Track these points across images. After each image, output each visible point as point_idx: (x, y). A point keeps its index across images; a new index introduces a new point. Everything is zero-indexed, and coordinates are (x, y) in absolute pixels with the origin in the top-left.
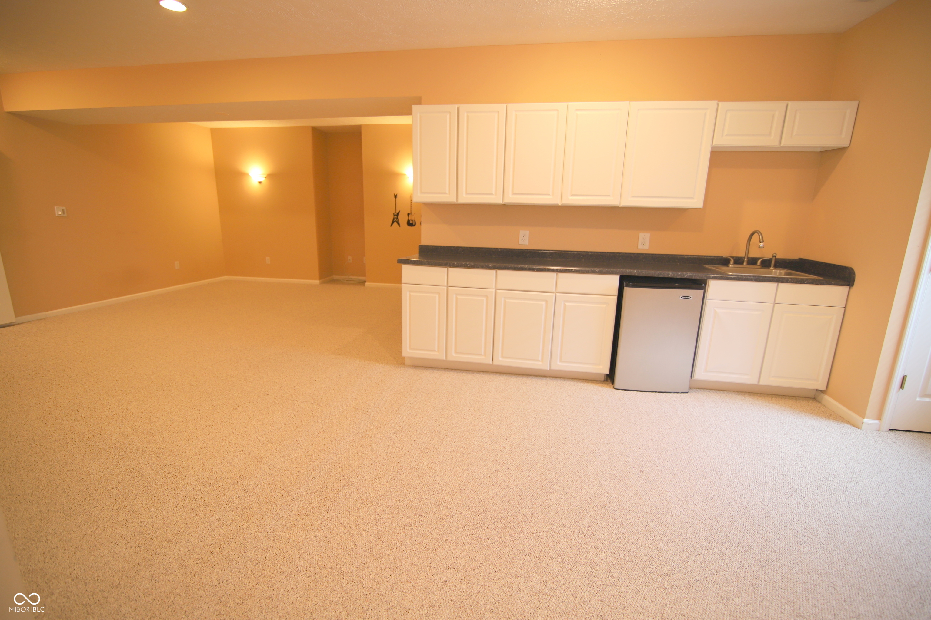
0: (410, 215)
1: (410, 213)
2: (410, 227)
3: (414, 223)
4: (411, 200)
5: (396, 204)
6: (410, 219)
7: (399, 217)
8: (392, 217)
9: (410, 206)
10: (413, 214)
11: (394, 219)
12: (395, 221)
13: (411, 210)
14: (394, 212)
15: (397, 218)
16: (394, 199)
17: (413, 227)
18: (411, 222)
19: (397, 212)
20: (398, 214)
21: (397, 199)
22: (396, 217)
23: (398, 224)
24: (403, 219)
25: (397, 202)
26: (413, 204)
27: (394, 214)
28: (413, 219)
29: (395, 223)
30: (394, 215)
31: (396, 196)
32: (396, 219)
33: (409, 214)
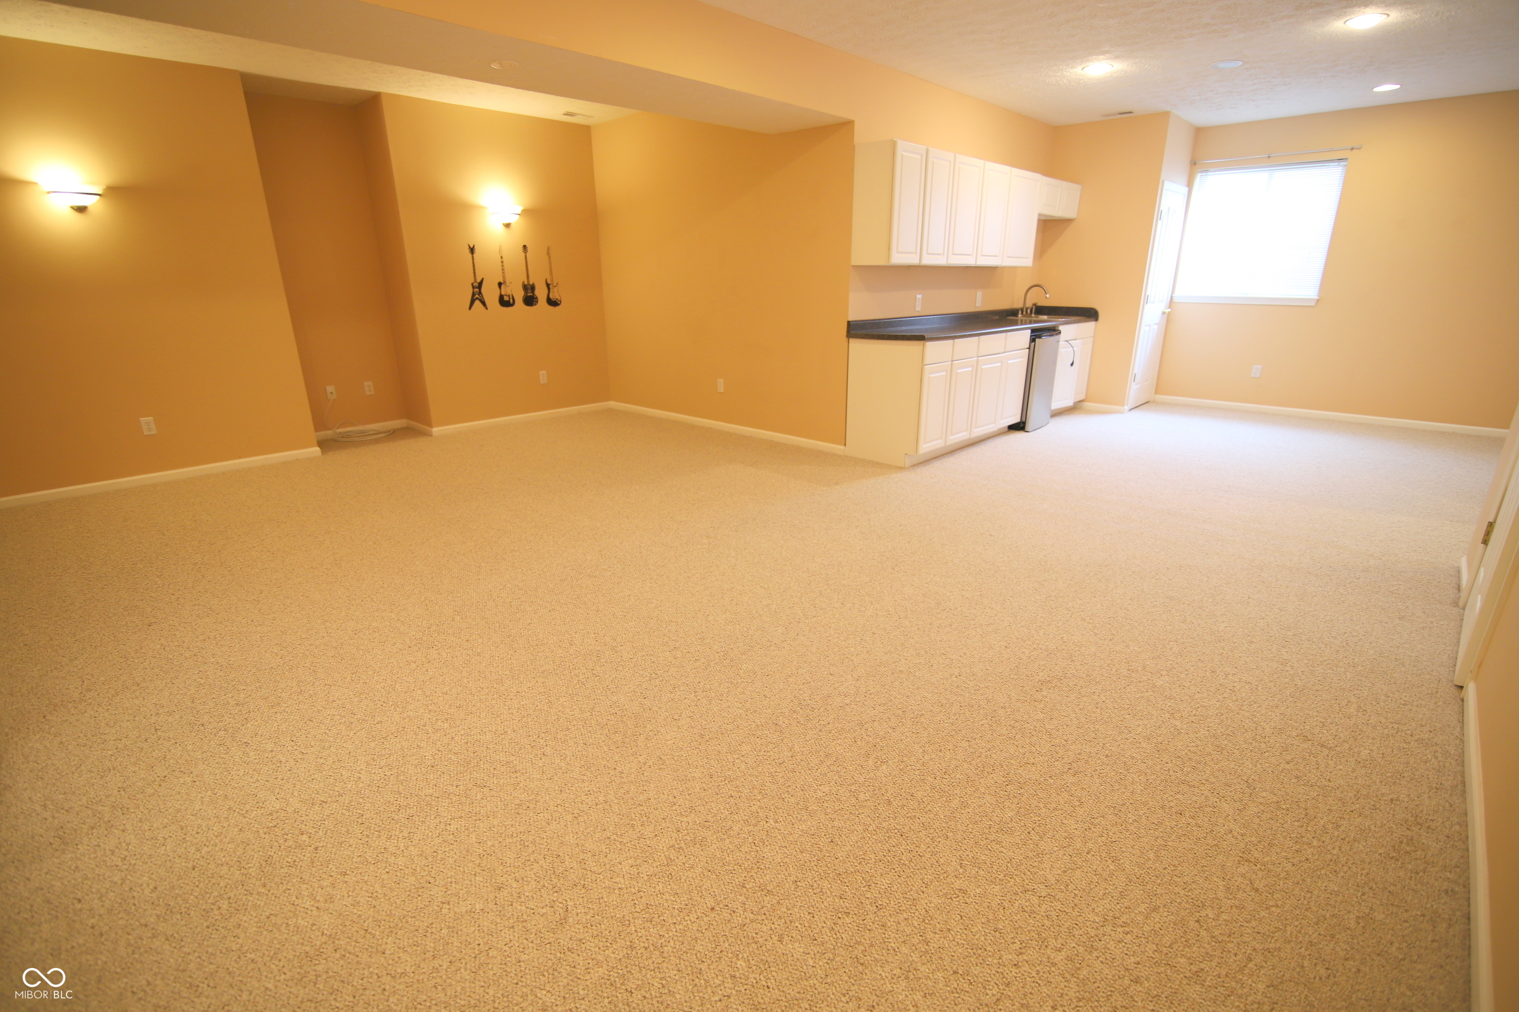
0: (503, 286)
1: (502, 282)
2: (505, 309)
3: (511, 301)
4: (502, 258)
5: (474, 266)
6: (503, 293)
7: (484, 290)
8: (470, 291)
9: (501, 271)
10: (508, 283)
11: (473, 295)
12: (477, 298)
13: (504, 277)
14: (472, 281)
15: (480, 293)
16: (470, 255)
17: (510, 308)
18: (506, 298)
19: (479, 280)
20: (481, 284)
21: (475, 255)
22: (477, 290)
23: (484, 303)
24: (491, 294)
25: (475, 260)
26: (506, 267)
27: (472, 284)
28: (509, 293)
29: (477, 302)
30: (474, 287)
31: (472, 250)
32: (477, 295)
33: (500, 284)
